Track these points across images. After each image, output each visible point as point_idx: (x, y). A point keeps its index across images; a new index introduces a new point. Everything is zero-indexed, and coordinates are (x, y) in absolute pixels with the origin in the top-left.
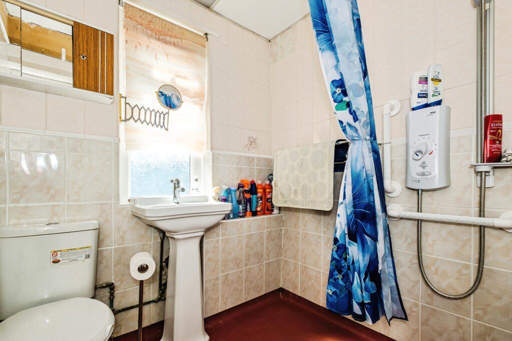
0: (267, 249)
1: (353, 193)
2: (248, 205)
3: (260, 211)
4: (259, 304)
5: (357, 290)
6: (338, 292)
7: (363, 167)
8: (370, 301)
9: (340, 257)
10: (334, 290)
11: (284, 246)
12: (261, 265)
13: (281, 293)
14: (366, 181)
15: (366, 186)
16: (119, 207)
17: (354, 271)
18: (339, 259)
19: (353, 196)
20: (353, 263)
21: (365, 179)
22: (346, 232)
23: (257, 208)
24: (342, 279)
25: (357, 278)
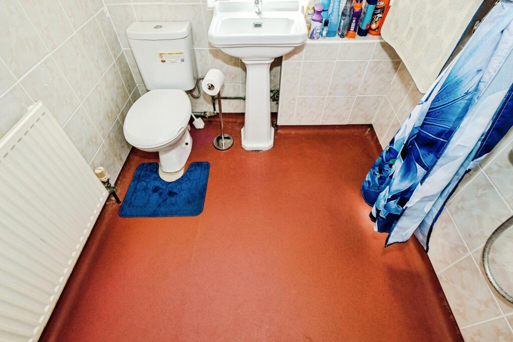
0: (365, 82)
1: (431, 105)
2: (354, 21)
3: (374, 30)
4: (337, 131)
5: (381, 199)
6: (372, 184)
7: (479, 71)
8: (384, 217)
9: (387, 160)
10: (370, 180)
11: (393, 84)
12: (351, 97)
13: (369, 129)
14: (468, 97)
15: (463, 103)
16: (208, 9)
17: (388, 184)
18: (385, 160)
19: (430, 109)
20: (391, 177)
21: (467, 94)
22: (405, 143)
23: (371, 23)
24: (379, 179)
25: (386, 191)
